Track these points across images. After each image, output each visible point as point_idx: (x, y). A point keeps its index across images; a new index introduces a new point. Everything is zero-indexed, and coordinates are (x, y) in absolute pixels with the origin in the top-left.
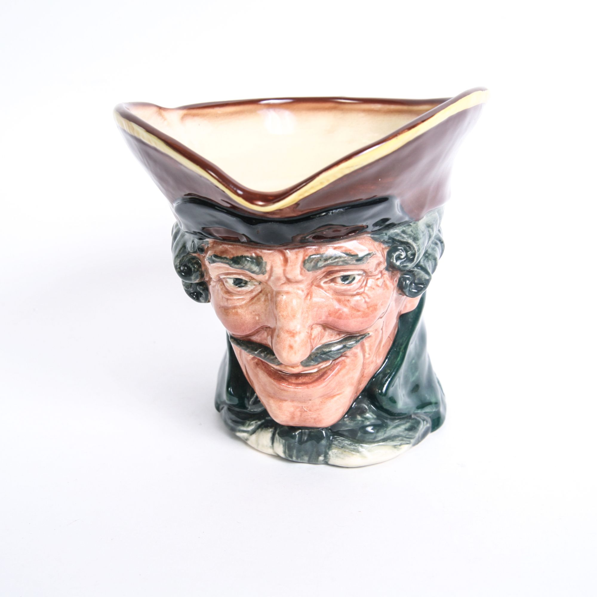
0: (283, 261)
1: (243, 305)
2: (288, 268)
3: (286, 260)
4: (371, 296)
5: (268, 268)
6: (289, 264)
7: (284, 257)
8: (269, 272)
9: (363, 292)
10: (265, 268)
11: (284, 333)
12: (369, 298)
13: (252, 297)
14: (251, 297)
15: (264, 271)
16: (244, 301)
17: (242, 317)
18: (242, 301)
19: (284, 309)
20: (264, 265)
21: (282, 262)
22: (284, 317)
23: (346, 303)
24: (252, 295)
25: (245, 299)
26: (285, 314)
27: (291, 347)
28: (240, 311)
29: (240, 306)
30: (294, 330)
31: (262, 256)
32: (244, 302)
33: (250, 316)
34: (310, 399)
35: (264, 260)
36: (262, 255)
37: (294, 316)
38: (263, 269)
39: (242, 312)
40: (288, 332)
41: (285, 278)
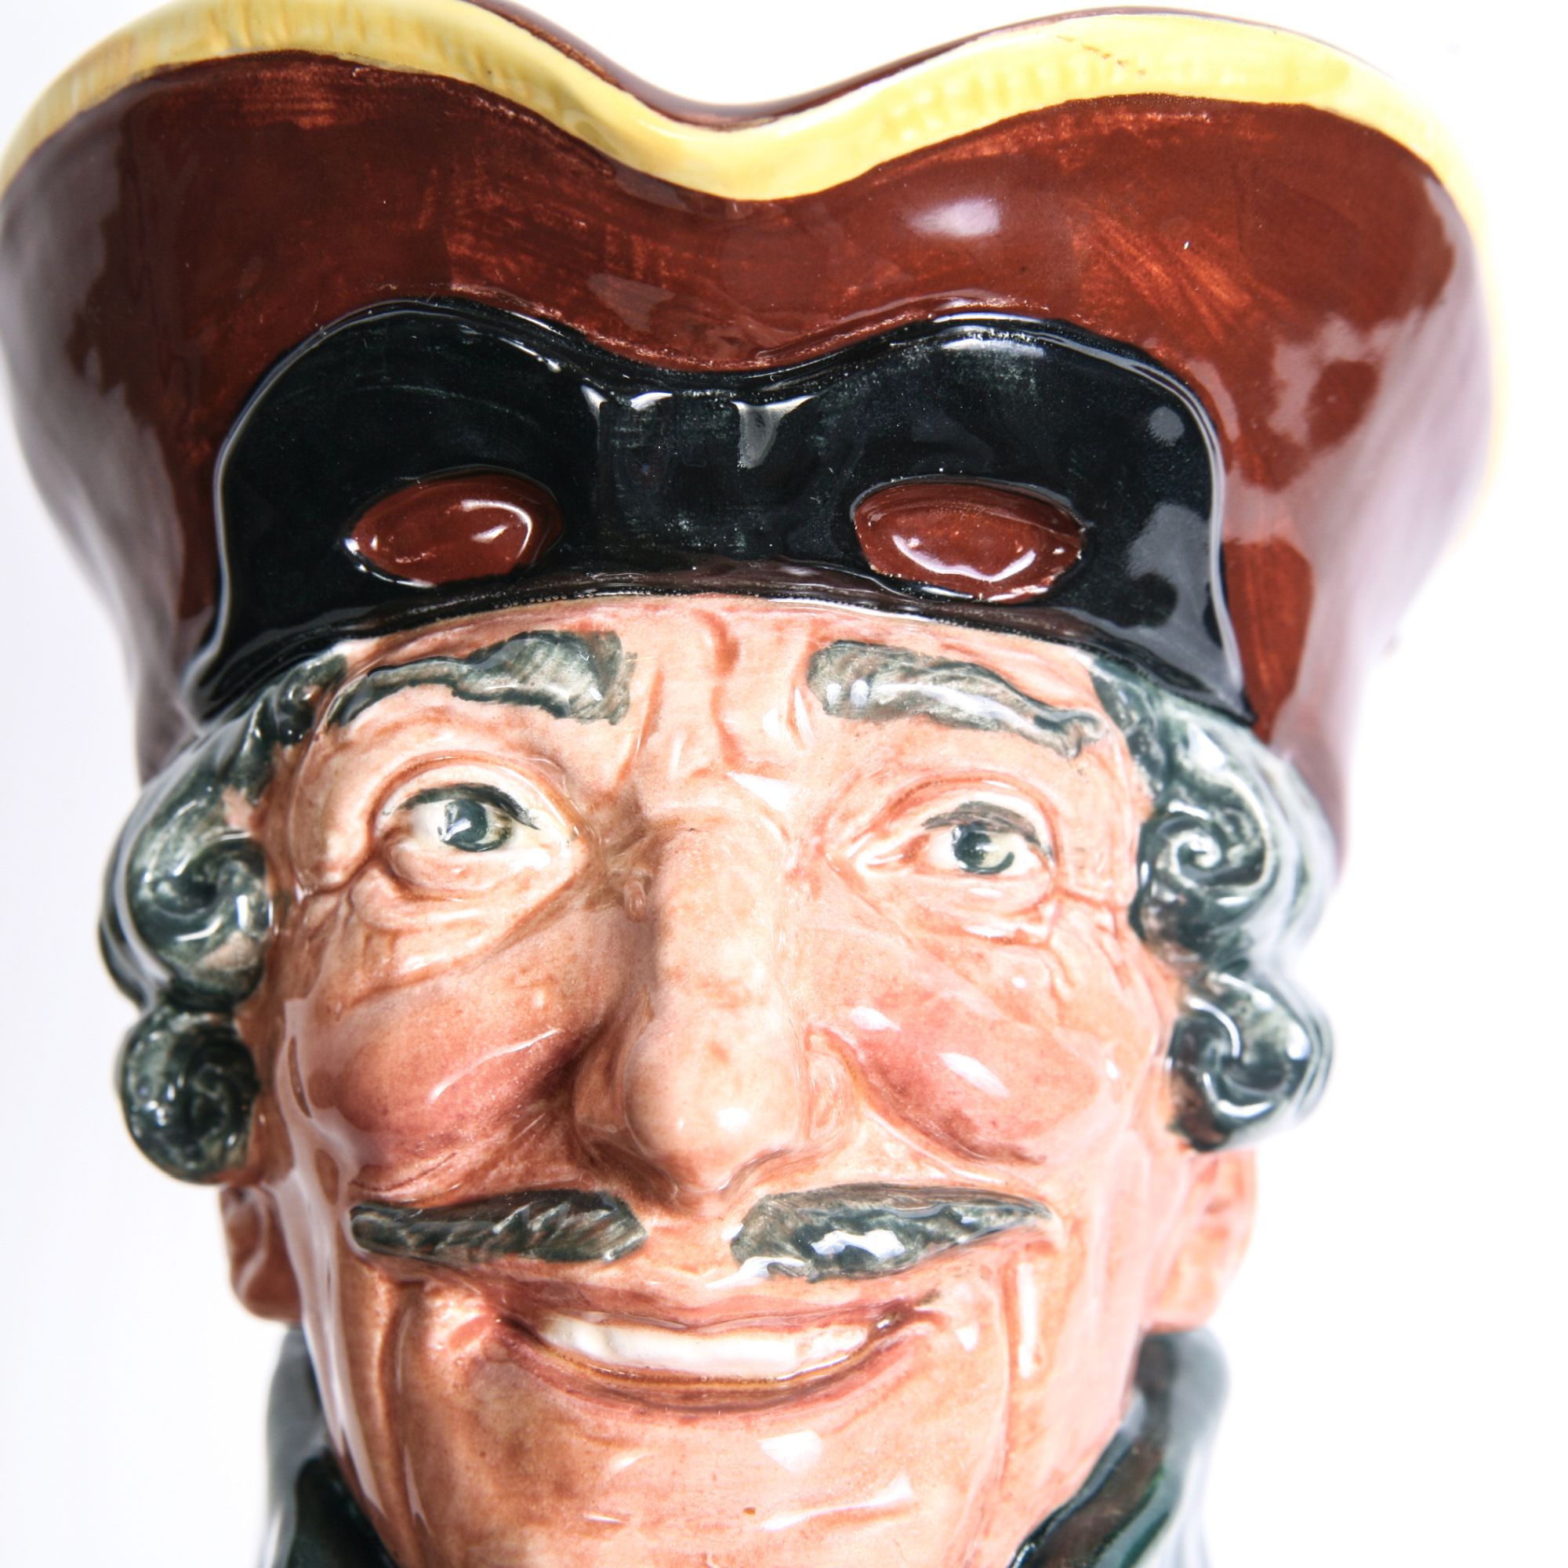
0: (713, 653)
1: (471, 956)
2: (737, 683)
3: (728, 654)
4: (1078, 976)
5: (639, 688)
6: (743, 662)
7: (717, 640)
8: (643, 710)
9: (1044, 945)
10: (625, 687)
11: (689, 993)
12: (1069, 981)
13: (521, 914)
14: (515, 916)
15: (618, 699)
16: (479, 932)
17: (460, 1008)
18: (469, 936)
19: (700, 877)
20: (622, 668)
21: (712, 659)
22: (697, 912)
23: (970, 967)
24: (523, 906)
25: (486, 926)
26: (699, 897)
27: (719, 1053)
28: (449, 984)
29: (457, 963)
30: (736, 982)
31: (618, 633)
32: (476, 943)
33: (501, 997)
34: (751, 1505)
35: (623, 645)
36: (619, 629)
37: (743, 913)
38: (616, 688)
39: (460, 986)
40: (710, 989)
41: (715, 731)
